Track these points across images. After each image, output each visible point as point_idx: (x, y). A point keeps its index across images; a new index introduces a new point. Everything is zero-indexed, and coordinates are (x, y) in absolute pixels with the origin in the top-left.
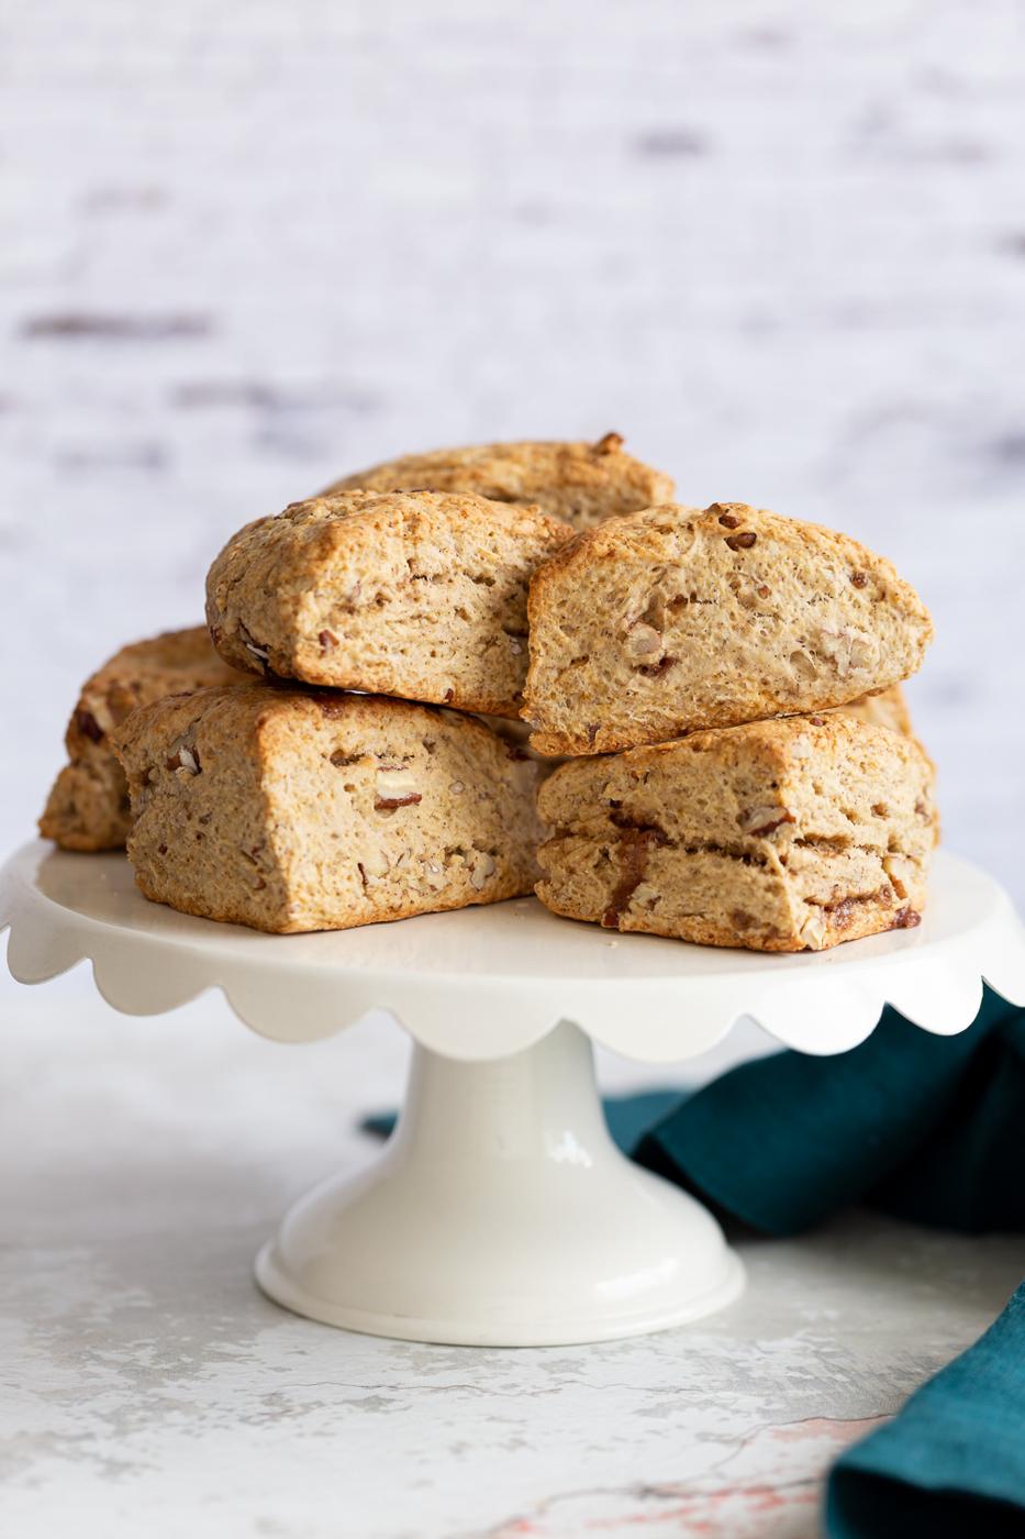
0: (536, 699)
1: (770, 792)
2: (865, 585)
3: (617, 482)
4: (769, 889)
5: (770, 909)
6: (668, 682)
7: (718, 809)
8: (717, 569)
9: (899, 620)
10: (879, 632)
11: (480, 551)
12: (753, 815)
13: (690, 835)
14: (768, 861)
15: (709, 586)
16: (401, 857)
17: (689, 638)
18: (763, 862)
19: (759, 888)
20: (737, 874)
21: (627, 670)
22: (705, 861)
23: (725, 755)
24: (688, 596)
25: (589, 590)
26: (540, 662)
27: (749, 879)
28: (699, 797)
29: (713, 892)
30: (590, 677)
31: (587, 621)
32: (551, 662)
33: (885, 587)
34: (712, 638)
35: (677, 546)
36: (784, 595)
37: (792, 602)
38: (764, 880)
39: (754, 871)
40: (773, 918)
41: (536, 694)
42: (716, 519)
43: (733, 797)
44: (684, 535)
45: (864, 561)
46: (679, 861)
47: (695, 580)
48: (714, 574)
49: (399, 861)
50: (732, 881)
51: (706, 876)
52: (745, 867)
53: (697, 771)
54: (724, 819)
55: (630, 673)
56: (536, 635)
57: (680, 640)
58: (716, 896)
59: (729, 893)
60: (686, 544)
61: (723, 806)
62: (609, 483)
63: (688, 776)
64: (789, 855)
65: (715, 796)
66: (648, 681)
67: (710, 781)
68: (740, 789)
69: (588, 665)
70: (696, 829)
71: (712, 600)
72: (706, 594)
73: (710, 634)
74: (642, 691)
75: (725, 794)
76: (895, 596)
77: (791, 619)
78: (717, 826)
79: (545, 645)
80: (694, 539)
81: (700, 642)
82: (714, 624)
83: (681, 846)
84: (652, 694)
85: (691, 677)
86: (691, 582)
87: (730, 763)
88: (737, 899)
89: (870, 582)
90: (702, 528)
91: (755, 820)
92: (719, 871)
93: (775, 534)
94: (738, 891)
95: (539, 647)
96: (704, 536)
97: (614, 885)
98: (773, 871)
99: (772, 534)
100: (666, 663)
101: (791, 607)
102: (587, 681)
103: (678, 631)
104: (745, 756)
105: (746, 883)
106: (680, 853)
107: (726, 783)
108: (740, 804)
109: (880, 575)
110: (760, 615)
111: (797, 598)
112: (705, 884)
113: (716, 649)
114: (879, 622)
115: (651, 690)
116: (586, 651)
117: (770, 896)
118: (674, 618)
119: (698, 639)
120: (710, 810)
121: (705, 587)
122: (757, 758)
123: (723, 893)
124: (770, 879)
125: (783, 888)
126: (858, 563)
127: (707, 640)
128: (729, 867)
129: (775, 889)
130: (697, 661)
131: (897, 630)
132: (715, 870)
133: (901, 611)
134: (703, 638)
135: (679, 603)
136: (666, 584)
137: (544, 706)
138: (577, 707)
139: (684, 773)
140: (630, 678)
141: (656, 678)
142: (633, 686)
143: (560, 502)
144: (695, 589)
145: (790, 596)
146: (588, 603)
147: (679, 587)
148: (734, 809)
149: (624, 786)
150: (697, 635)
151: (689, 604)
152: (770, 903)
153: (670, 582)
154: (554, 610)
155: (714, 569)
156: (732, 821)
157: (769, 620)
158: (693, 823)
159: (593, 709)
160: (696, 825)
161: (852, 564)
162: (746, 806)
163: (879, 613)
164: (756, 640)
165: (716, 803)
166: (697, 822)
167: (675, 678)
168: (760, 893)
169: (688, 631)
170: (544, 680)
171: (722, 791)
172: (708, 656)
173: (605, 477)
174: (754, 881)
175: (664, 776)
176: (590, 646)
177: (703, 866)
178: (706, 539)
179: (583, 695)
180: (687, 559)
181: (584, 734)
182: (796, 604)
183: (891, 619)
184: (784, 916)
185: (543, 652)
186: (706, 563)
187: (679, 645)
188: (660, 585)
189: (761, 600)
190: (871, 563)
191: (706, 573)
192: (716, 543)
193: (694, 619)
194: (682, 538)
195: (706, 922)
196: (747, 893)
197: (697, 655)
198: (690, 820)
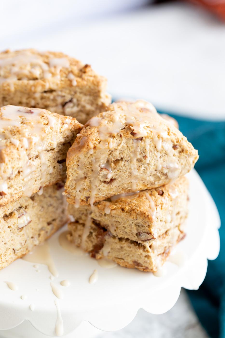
0: (69, 189)
1: (147, 228)
2: (177, 149)
3: (89, 84)
4: (146, 256)
5: (146, 263)
6: (113, 186)
7: (130, 230)
8: (130, 150)
9: (188, 157)
10: (181, 163)
11: (50, 142)
12: (141, 235)
13: (120, 236)
14: (146, 248)
15: (127, 155)
16: (26, 241)
17: (120, 173)
18: (144, 247)
19: (143, 256)
20: (136, 251)
21: (99, 182)
22: (125, 245)
23: (133, 216)
24: (120, 159)
25: (87, 158)
26: (70, 179)
27: (140, 254)
28: (124, 226)
29: (127, 254)
30: (87, 184)
31: (86, 166)
32: (74, 178)
33: (184, 148)
34: (127, 172)
35: (117, 143)
36: (151, 157)
37: (154, 159)
38: (144, 254)
39: (141, 251)
40: (147, 265)
41: (69, 188)
42: (130, 133)
43: (135, 228)
44: (119, 139)
45: (177, 140)
46: (116, 243)
47: (122, 154)
48: (129, 152)
49: (25, 242)
50: (134, 253)
51: (125, 249)
52: (138, 250)
53: (123, 218)
54: (132, 234)
55: (100, 183)
56: (69, 171)
57: (116, 173)
58: (128, 256)
59: (133, 256)
60: (120, 142)
61: (132, 230)
62: (87, 85)
63: (120, 219)
64: (152, 245)
65: (129, 226)
66: (106, 185)
67: (127, 221)
68: (137, 225)
69: (86, 180)
70: (122, 234)
71: (128, 160)
72: (126, 158)
73: (127, 171)
74: (104, 189)
75: (132, 226)
76: (187, 151)
77: (153, 164)
78: (129, 235)
79: (72, 173)
80: (122, 140)
81: (124, 174)
82: (128, 168)
83: (117, 238)
84: (107, 189)
85: (120, 184)
86: (121, 154)
87: (135, 218)
88: (135, 259)
89: (179, 147)
90: (125, 136)
91: (142, 237)
92: (130, 249)
93: (149, 137)
94: (136, 256)
95: (70, 174)
96: (125, 138)
97: (94, 244)
98: (148, 251)
99: (148, 137)
100: (112, 180)
101: (153, 161)
102: (86, 185)
103: (116, 171)
104: (140, 218)
105: (139, 255)
106: (117, 240)
107: (133, 223)
108: (137, 230)
109: (182, 145)
110: (143, 164)
111: (155, 158)
112: (125, 252)
113: (129, 176)
114: (181, 160)
115: (107, 188)
116: (86, 175)
117: (146, 259)
118: (115, 167)
119: (123, 173)
120: (127, 230)
121: (125, 156)
122: (144, 219)
123: (131, 255)
124: (146, 254)
125: (151, 257)
126: (175, 141)
127: (126, 174)
128: (133, 248)
129: (148, 257)
130: (122, 179)
131: (186, 161)
132: (128, 249)
133: (188, 155)
134: (125, 173)
135: (117, 161)
136: (112, 155)
137: (71, 192)
138: (82, 192)
139: (118, 217)
140: (100, 185)
141: (109, 184)
142: (101, 187)
143: (70, 91)
144: (122, 157)
145: (153, 157)
146: (87, 161)
147: (117, 156)
148: (135, 232)
149: (98, 215)
150: (122, 172)
151: (120, 162)
152: (146, 261)
153: (114, 155)
154: (75, 163)
155: (128, 150)
156: (135, 235)
157: (146, 166)
158: (121, 233)
159: (88, 193)
160: (122, 233)
161: (173, 142)
162: (139, 231)
163: (181, 157)
164: (142, 172)
165: (129, 229)
166: (123, 232)
167: (115, 184)
168: (143, 258)
169: (120, 171)
170: (72, 184)
171: (131, 225)
172: (126, 178)
173: (85, 83)
174: (141, 254)
175: (111, 216)
176: (87, 174)
177: (124, 247)
178: (126, 140)
179: (84, 189)
180: (120, 148)
181: (84, 199)
182: (155, 159)
183: (185, 158)
184: (151, 265)
185: (71, 176)
186: (126, 148)
187: (117, 175)
188: (111, 155)
189: (144, 160)
190: (180, 141)
191: (126, 151)
192: (129, 141)
193: (122, 167)
194: (118, 140)
195: (125, 262)
196: (139, 257)
197: (122, 178)
198: (120, 232)
